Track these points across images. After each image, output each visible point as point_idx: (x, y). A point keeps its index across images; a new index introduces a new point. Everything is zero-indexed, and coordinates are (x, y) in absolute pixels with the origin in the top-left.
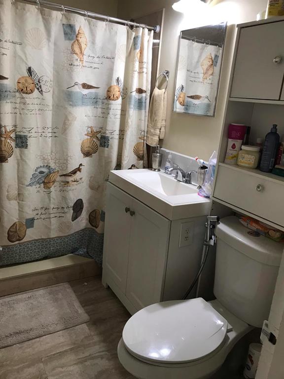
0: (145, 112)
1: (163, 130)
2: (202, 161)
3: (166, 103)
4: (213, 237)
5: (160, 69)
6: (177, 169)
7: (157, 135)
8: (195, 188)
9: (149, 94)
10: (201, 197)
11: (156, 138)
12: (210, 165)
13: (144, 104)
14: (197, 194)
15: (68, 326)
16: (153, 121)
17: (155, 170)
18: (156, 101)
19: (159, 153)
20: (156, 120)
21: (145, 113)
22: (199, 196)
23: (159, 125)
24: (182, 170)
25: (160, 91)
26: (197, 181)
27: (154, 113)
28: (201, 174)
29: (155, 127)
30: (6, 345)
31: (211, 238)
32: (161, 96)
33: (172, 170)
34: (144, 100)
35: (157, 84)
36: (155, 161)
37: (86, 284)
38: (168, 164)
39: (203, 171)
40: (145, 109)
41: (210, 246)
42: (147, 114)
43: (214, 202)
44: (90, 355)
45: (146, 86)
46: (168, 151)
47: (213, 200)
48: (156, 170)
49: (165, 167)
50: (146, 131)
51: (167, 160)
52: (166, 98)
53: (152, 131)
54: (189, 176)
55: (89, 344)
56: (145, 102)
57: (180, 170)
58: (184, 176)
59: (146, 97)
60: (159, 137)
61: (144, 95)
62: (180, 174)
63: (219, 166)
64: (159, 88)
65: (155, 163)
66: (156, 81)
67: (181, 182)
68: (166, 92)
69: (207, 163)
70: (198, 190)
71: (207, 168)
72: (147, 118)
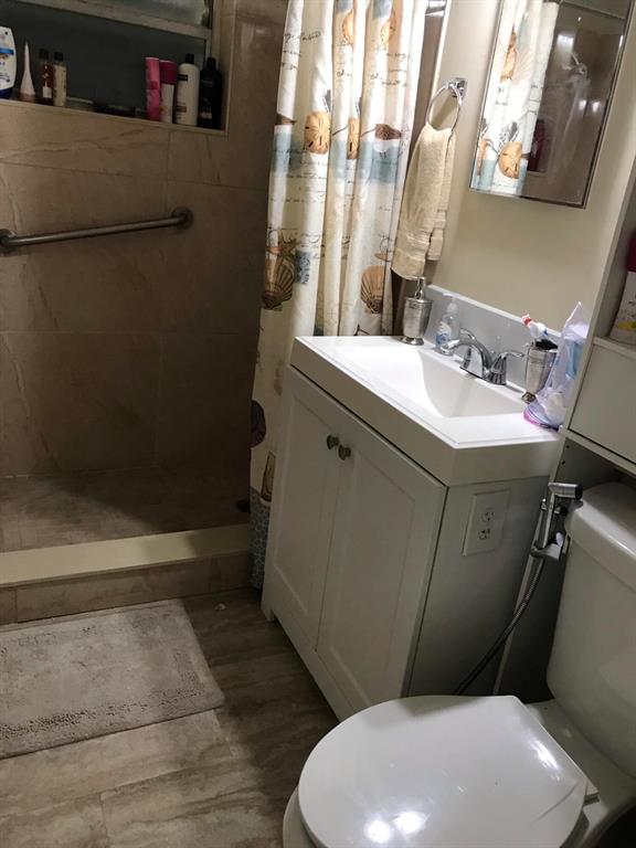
0: (395, 188)
1: (438, 236)
2: (541, 327)
3: (451, 165)
4: (558, 536)
5: (440, 74)
6: (469, 344)
7: (421, 250)
8: (516, 398)
9: (407, 141)
10: (533, 426)
11: (420, 259)
12: (567, 341)
13: (393, 167)
14: (521, 416)
15: (172, 713)
16: (414, 213)
17: (409, 340)
18: (425, 159)
19: (424, 298)
20: (422, 210)
21: (394, 191)
22: (526, 422)
23: (429, 224)
24: (484, 348)
25: (439, 132)
26: (522, 380)
27: (417, 191)
28: (535, 362)
29: (417, 228)
30: (18, 750)
31: (552, 540)
32: (442, 147)
33: (455, 347)
34: (394, 157)
35: (431, 115)
36: (413, 317)
37: (223, 607)
38: (445, 329)
39: (541, 354)
40: (396, 182)
41: (547, 559)
42: (400, 194)
43: (569, 444)
44: (218, 797)
45: (403, 120)
46: (447, 293)
47: (567, 439)
48: (414, 342)
49: (438, 337)
50: (393, 238)
51: (445, 316)
52: (452, 151)
53: (410, 238)
54: (501, 363)
55: (219, 765)
56: (397, 164)
57: (478, 345)
58: (486, 364)
59: (399, 149)
60: (427, 256)
61: (395, 143)
62: (477, 357)
63: (593, 345)
64: (437, 125)
65: (412, 323)
66: (428, 106)
67: (477, 379)
68: (454, 138)
69: (558, 334)
70: (526, 405)
71: (555, 347)
72: (398, 203)
